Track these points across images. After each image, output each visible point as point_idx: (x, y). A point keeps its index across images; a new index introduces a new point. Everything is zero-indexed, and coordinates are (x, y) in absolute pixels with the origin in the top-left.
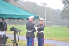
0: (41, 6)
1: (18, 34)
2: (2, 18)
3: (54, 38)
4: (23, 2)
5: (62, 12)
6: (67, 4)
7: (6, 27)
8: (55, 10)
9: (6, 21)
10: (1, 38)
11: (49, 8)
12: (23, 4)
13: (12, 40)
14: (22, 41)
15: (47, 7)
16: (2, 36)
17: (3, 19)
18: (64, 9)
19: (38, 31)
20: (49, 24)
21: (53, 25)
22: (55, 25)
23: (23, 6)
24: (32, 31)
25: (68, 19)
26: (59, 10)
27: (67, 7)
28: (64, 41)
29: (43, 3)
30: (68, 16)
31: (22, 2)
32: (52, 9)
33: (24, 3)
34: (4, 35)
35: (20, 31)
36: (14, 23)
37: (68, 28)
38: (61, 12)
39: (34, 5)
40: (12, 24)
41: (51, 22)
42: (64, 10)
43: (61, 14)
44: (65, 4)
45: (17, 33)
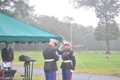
0: (64, 22)
1: (31, 66)
2: (5, 42)
3: (86, 70)
4: (37, 16)
5: (97, 30)
6: (103, 17)
7: (13, 55)
8: (86, 27)
9: (11, 47)
10: (6, 72)
11: (76, 24)
12: (36, 20)
13: (22, 76)
14: (36, 76)
15: (73, 24)
16: (7, 70)
17: (7, 43)
18: (99, 25)
19: (63, 60)
20: (76, 48)
21: (84, 50)
22: (86, 50)
23: (36, 22)
24: (53, 60)
25: (105, 40)
26: (91, 27)
27: (103, 23)
28: (101, 74)
29: (68, 17)
30: (105, 37)
31: (35, 17)
32: (80, 25)
33: (38, 19)
34: (9, 68)
35: (33, 61)
36: (23, 49)
37: (106, 54)
38: (95, 31)
39: (54, 20)
40: (20, 50)
41: (80, 46)
42: (99, 27)
43: (96, 34)
44: (101, 18)
45: (29, 65)
